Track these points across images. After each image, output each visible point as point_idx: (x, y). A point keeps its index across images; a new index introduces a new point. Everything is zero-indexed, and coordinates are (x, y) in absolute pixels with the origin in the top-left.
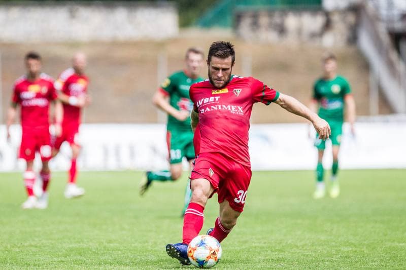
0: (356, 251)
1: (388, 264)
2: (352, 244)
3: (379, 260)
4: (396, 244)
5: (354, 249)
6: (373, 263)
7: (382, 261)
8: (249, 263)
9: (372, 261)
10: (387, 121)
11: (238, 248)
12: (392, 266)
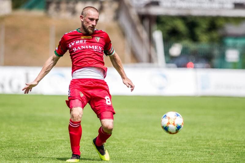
0: (119, 144)
1: (138, 152)
2: (117, 139)
3: (132, 149)
4: (142, 140)
5: (118, 142)
6: (129, 151)
7: (134, 150)
8: (55, 149)
9: (129, 150)
10: (135, 67)
11: (48, 141)
12: (141, 153)
